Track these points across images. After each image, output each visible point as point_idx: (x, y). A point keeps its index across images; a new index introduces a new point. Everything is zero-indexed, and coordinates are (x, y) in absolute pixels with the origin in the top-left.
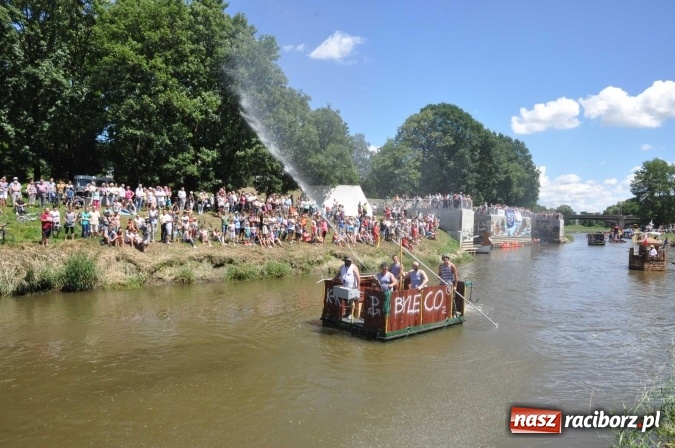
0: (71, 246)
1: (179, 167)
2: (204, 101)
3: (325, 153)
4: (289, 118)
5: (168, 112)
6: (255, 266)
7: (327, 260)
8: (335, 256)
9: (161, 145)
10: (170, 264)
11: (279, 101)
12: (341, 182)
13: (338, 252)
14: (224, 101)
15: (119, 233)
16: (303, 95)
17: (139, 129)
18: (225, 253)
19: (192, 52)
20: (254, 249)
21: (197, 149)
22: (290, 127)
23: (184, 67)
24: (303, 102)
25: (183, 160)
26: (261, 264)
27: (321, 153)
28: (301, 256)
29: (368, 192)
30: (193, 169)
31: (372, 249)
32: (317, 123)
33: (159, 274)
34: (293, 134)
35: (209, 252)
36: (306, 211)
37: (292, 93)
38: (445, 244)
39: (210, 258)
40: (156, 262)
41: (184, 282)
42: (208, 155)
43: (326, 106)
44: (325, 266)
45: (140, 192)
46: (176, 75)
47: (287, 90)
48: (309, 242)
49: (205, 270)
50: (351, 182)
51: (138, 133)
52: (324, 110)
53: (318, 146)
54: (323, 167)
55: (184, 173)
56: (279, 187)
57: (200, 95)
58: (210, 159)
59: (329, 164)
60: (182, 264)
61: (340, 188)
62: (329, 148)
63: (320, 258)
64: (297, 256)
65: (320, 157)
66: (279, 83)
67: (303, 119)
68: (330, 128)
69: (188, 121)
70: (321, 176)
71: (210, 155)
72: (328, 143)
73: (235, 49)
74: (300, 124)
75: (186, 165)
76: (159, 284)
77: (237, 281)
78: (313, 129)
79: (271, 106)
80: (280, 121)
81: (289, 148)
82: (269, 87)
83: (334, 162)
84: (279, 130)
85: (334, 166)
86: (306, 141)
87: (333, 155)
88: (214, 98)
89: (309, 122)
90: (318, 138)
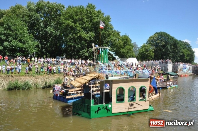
0: (56, 76)
1: (83, 54)
2: (90, 35)
3: (125, 48)
4: (114, 38)
5: (80, 38)
9: (78, 47)
11: (111, 34)
12: (130, 57)
14: (96, 35)
15: (68, 72)
16: (118, 32)
17: (72, 43)
19: (87, 21)
21: (88, 49)
22: (115, 41)
23: (84, 26)
24: (118, 34)
25: (84, 52)
27: (124, 48)
29: (138, 59)
30: (87, 54)
32: (122, 40)
34: (115, 43)
36: (120, 65)
37: (115, 31)
42: (91, 50)
43: (125, 35)
45: (73, 61)
46: (82, 28)
47: (113, 31)
50: (133, 57)
51: (72, 44)
53: (123, 46)
54: (125, 53)
56: (111, 59)
57: (89, 33)
59: (126, 52)
62: (126, 47)
65: (124, 50)
66: (111, 28)
67: (118, 38)
68: (126, 41)
69: (86, 40)
70: (124, 55)
72: (126, 46)
73: (98, 20)
74: (118, 40)
75: (85, 53)
78: (121, 41)
79: (109, 35)
80: (112, 39)
81: (114, 47)
82: (108, 30)
83: (128, 51)
84: (111, 42)
85: (128, 52)
86: (120, 45)
87: (127, 49)
88: (93, 34)
89: (120, 40)
90: (123, 44)
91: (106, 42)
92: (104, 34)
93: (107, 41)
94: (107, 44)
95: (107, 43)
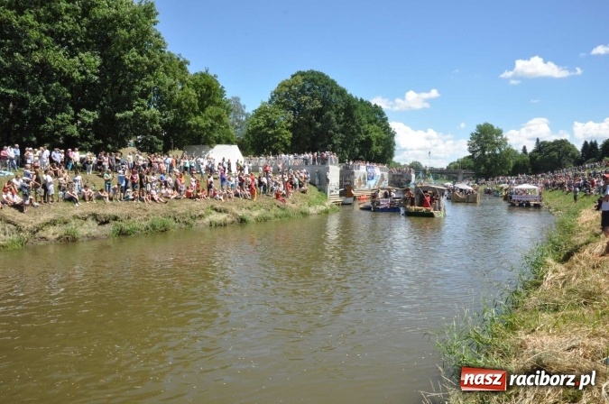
1: (58, 128)
2: (82, 62)
3: (204, 115)
4: (169, 81)
5: (44, 70)
6: (139, 222)
7: (208, 214)
8: (216, 210)
9: (37, 104)
10: (53, 223)
11: (158, 65)
12: (219, 142)
13: (218, 206)
14: (103, 62)
16: (181, 60)
17: (11, 88)
18: (109, 210)
19: (67, 11)
20: (138, 206)
21: (77, 110)
22: (170, 89)
23: (58, 26)
24: (182, 66)
25: (62, 120)
26: (146, 219)
27: (200, 115)
28: (184, 211)
29: (244, 150)
30: (73, 130)
31: (249, 203)
32: (196, 86)
33: (41, 234)
34: (172, 97)
35: (94, 210)
37: (171, 57)
38: (314, 197)
39: (95, 216)
40: (39, 222)
41: (69, 240)
42: (90, 117)
43: (204, 71)
44: (207, 220)
46: (50, 33)
47: (166, 55)
48: (190, 198)
49: (91, 228)
50: (229, 142)
51: (11, 92)
52: (202, 75)
53: (197, 108)
54: (203, 129)
55: (63, 134)
56: (160, 147)
57: (77, 55)
58: (91, 120)
59: (206, 126)
60: (66, 223)
61: (218, 148)
62: (208, 110)
63: (201, 212)
64: (180, 212)
65: (199, 118)
66: (158, 47)
67: (182, 82)
68: (208, 91)
69: (66, 80)
70: (200, 136)
71: (90, 116)
72: (207, 106)
74: (180, 87)
75: (64, 126)
76: (42, 243)
77: (122, 237)
78: (192, 92)
79: (151, 69)
80: (160, 83)
81: (169, 110)
82: (150, 51)
83: (212, 124)
84: (159, 92)
85: (212, 128)
86: (186, 103)
87: (211, 117)
88: (93, 60)
89: (188, 85)
90: (197, 101)
91: (142, 91)
92: (137, 63)
93: (145, 86)
94: (146, 98)
95: (144, 95)
